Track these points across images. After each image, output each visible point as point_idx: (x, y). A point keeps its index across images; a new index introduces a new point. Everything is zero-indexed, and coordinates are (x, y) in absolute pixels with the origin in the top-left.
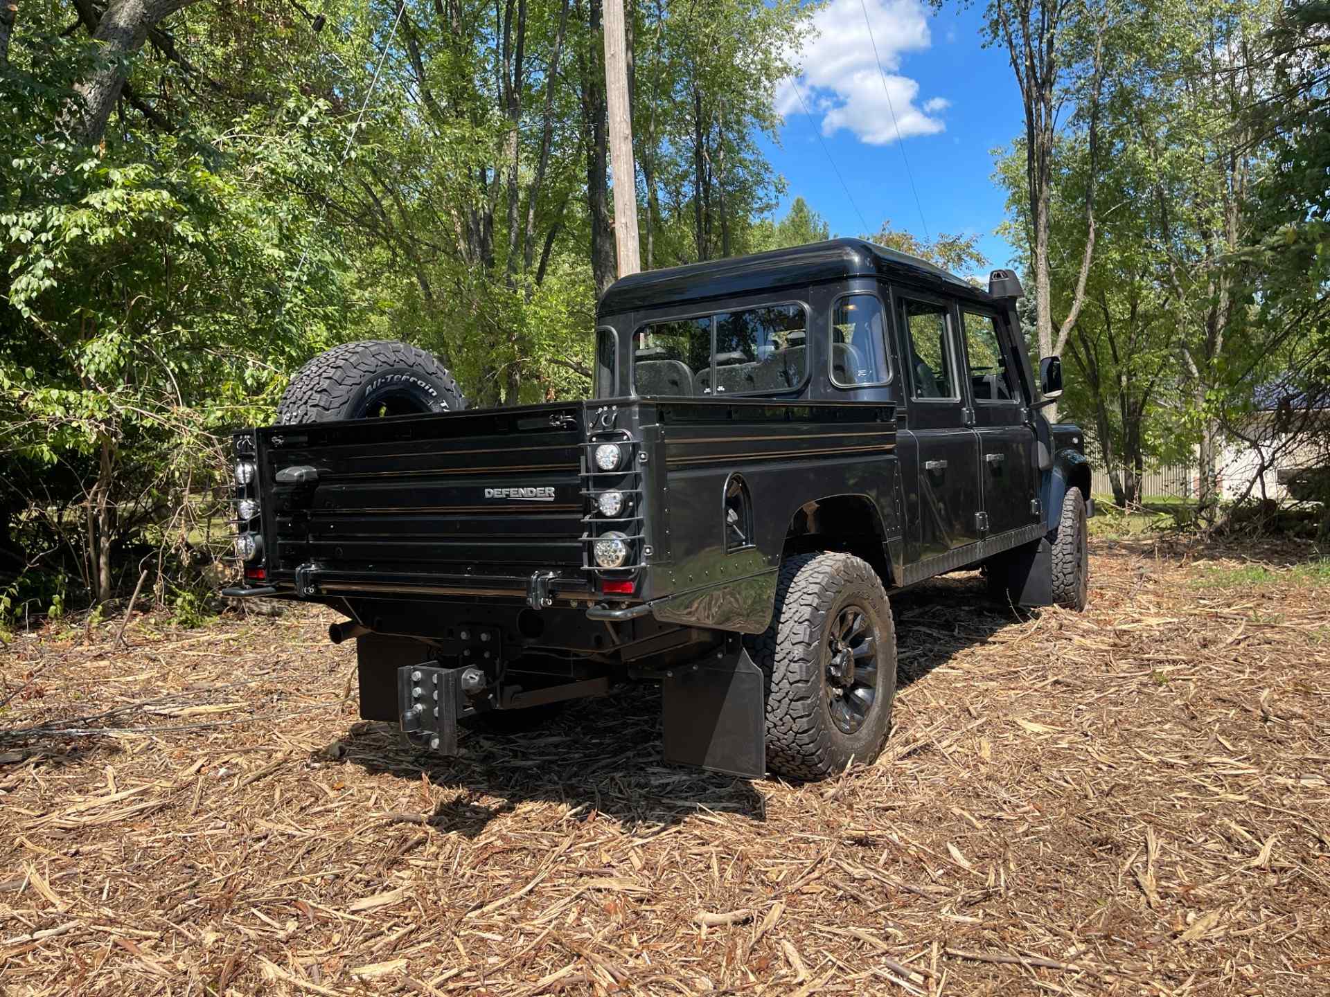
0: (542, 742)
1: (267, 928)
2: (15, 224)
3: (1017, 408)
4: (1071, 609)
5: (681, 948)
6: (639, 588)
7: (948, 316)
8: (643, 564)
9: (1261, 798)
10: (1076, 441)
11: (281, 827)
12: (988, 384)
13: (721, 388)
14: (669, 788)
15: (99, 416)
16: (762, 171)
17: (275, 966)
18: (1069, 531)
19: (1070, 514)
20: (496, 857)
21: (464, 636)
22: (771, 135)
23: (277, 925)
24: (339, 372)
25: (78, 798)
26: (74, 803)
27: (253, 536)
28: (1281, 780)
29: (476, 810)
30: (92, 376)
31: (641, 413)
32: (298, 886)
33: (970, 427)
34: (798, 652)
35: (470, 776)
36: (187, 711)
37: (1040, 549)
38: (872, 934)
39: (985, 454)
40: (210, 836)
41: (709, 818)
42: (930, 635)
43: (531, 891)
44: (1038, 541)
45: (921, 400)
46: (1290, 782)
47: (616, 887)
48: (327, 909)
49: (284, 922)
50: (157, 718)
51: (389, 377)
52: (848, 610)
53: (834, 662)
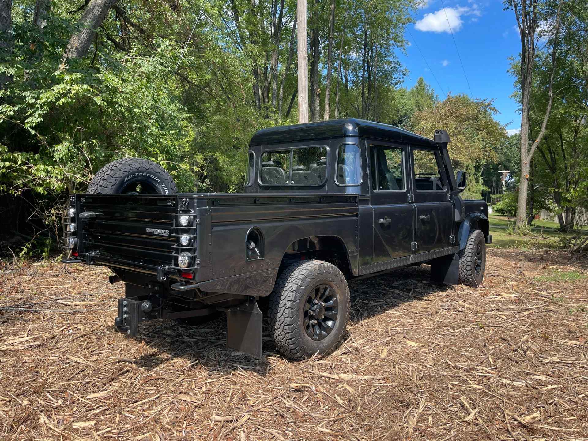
0: (203, 331)
1: (51, 402)
2: (29, 96)
3: (445, 193)
4: (470, 286)
5: (202, 430)
6: (194, 277)
7: (403, 152)
8: (196, 267)
9: (489, 389)
10: (482, 208)
11: (76, 359)
12: (432, 182)
13: (293, 182)
14: (237, 358)
15: (59, 177)
16: (397, 66)
17: (46, 418)
18: (470, 251)
19: (472, 243)
20: (152, 381)
21: (150, 286)
22: (402, 50)
23: (55, 401)
24: (113, 172)
25: (12, 338)
26: (10, 340)
27: (74, 238)
28: (504, 381)
29: (158, 359)
30: (58, 160)
31: (197, 202)
32: (69, 385)
33: (412, 203)
34: (289, 304)
35: (164, 343)
36: (74, 303)
37: (454, 258)
38: (279, 433)
39: (418, 215)
40: (51, 360)
41: (241, 373)
43: (158, 398)
44: (454, 254)
45: (381, 191)
46: (509, 382)
47: (188, 399)
48: (76, 396)
49: (58, 400)
50: (62, 305)
51: (136, 174)
52: (321, 286)
53: (312, 309)
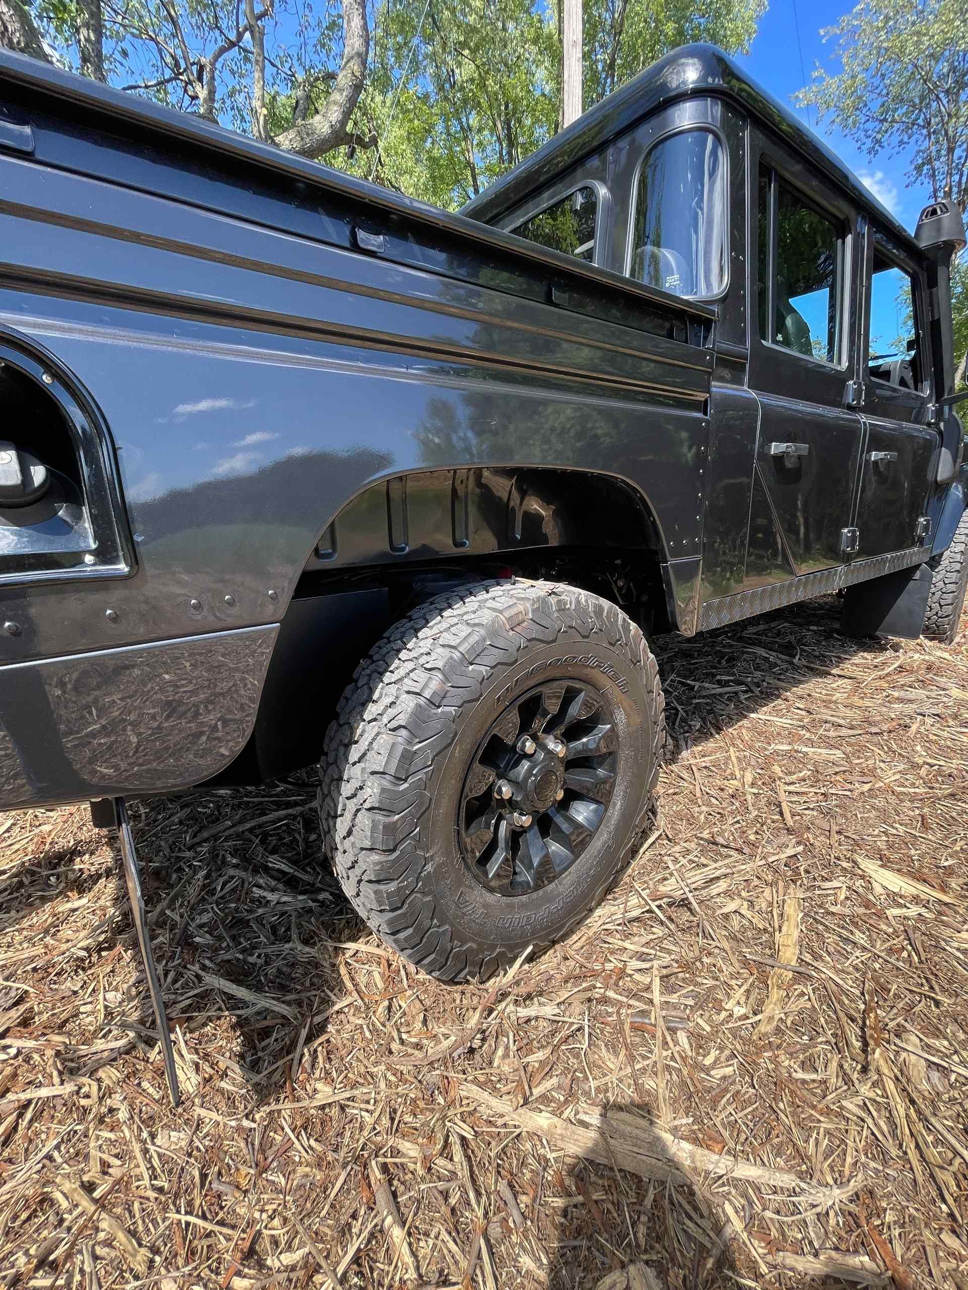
3: (923, 402)
4: (939, 641)
33: (855, 410)
37: (917, 575)
39: (870, 450)
42: (766, 659)
44: (917, 567)
52: (546, 690)
53: (512, 774)
